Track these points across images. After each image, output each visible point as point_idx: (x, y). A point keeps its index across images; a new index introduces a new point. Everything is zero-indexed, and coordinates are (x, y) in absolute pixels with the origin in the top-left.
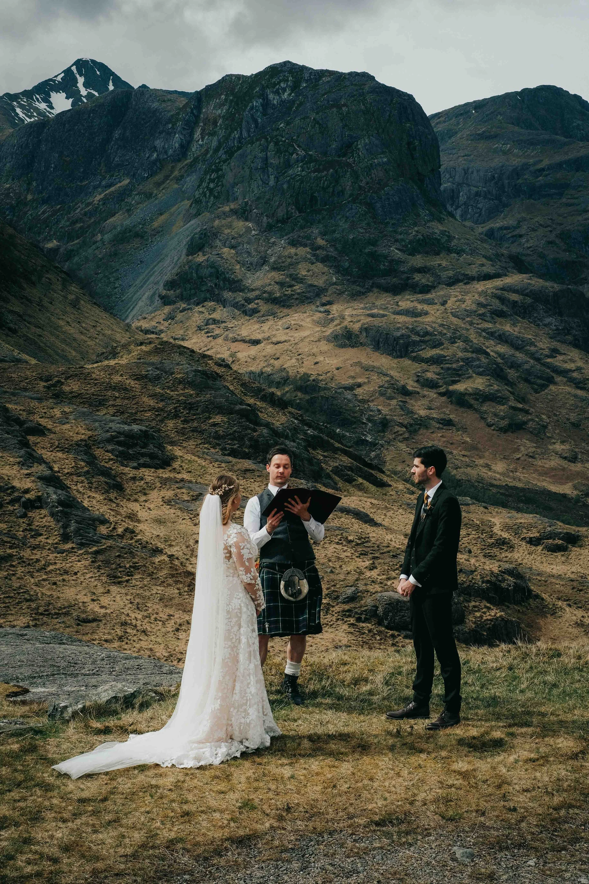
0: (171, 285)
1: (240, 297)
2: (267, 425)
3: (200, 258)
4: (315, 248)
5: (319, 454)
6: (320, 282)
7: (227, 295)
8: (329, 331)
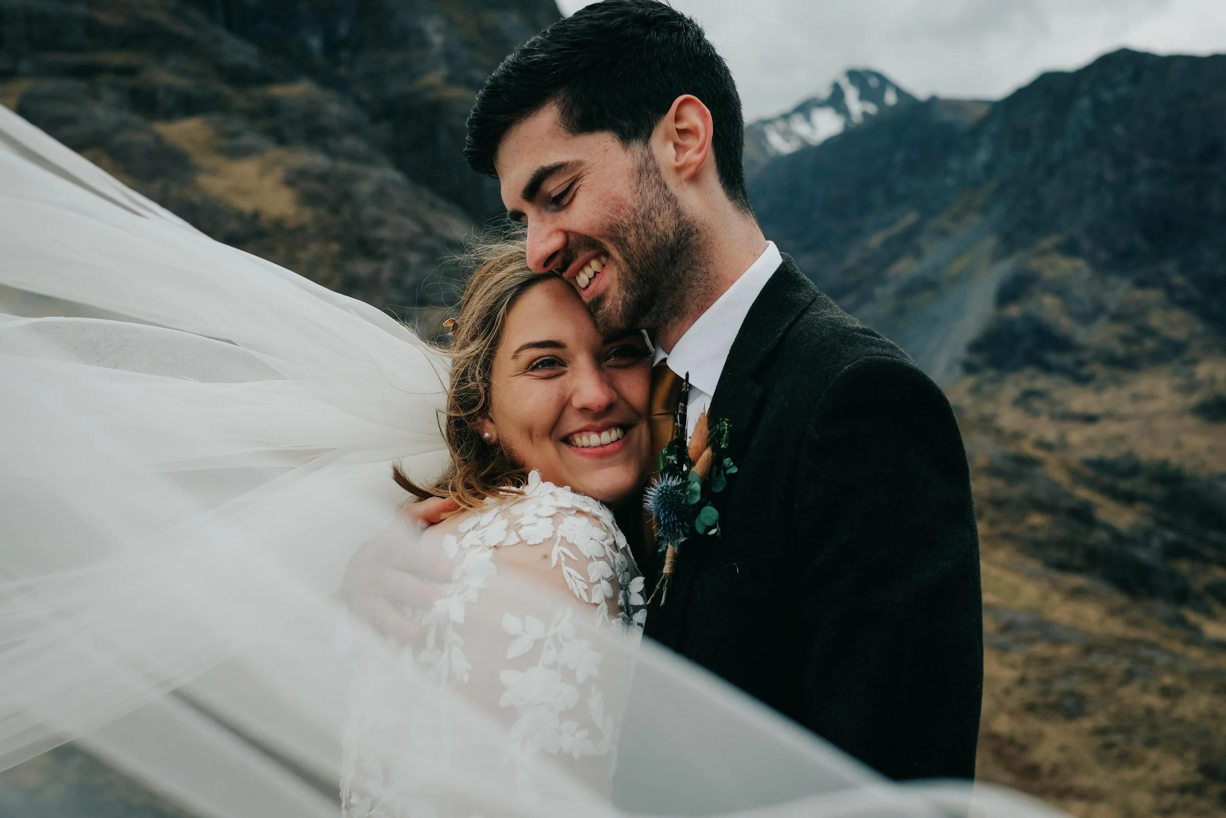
0: (975, 347)
1: (1067, 360)
2: (1108, 527)
3: (1013, 311)
4: (1170, 290)
5: (1184, 566)
6: (1179, 334)
7: (1052, 357)
8: (1195, 399)
